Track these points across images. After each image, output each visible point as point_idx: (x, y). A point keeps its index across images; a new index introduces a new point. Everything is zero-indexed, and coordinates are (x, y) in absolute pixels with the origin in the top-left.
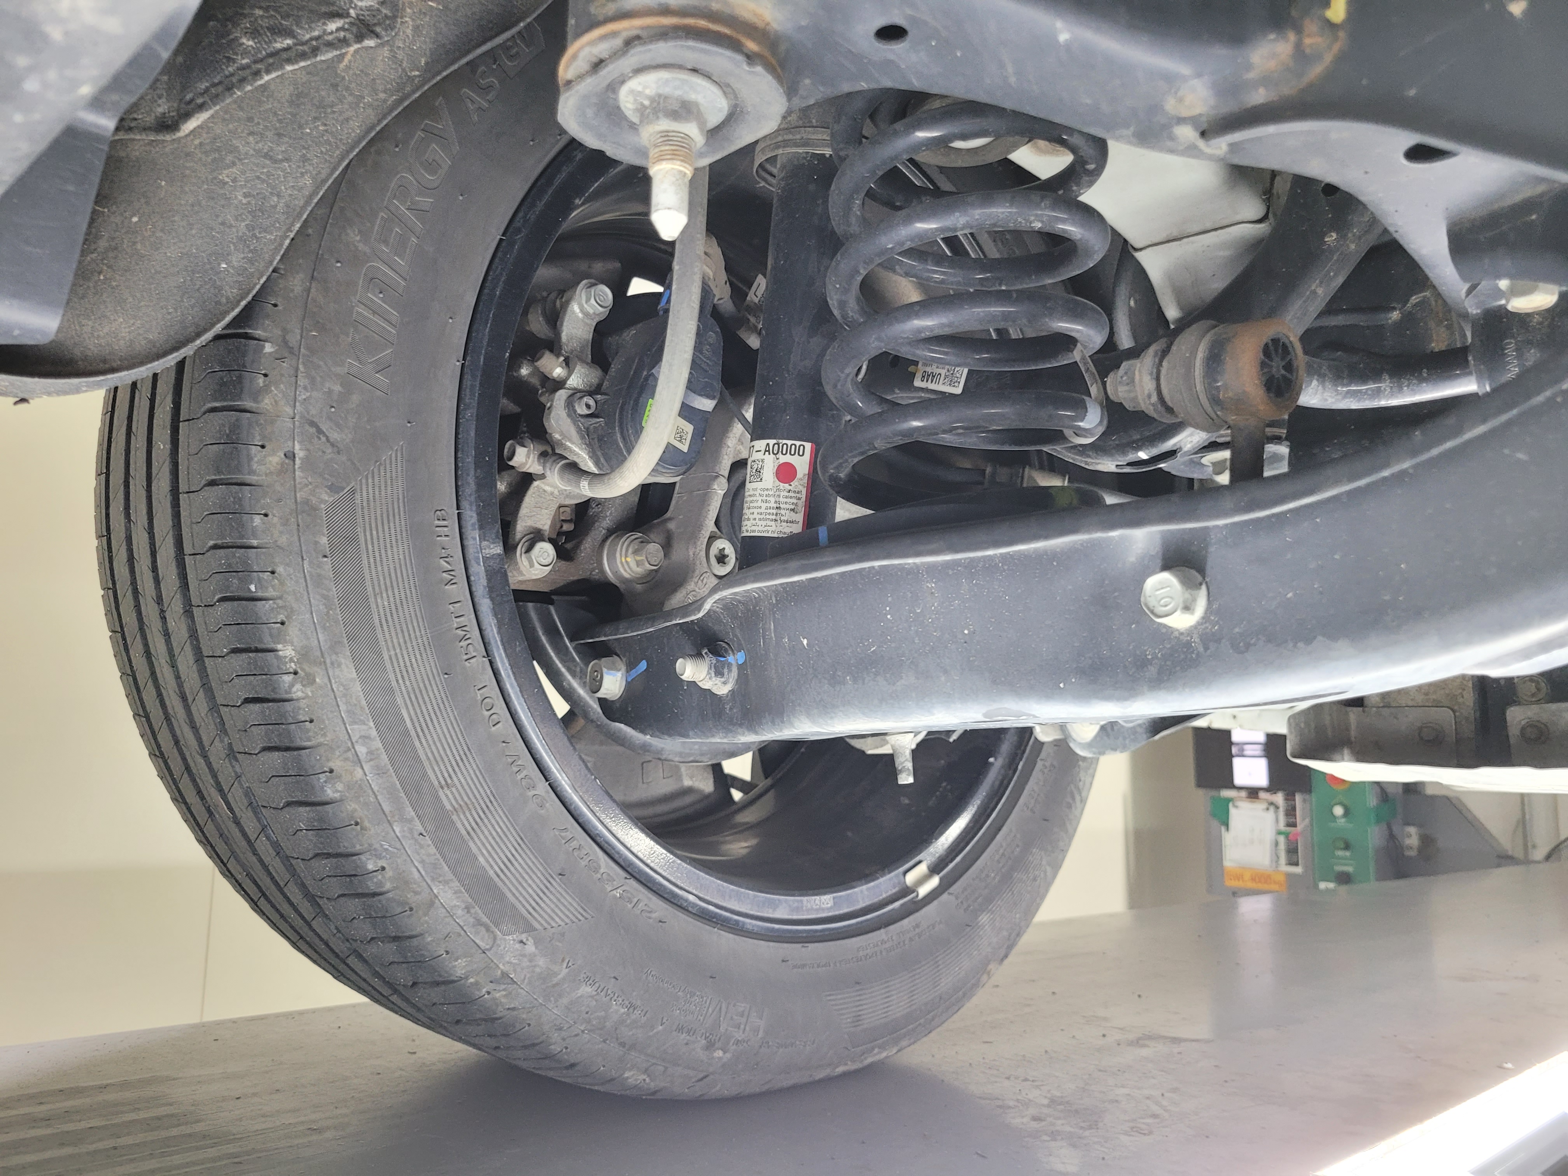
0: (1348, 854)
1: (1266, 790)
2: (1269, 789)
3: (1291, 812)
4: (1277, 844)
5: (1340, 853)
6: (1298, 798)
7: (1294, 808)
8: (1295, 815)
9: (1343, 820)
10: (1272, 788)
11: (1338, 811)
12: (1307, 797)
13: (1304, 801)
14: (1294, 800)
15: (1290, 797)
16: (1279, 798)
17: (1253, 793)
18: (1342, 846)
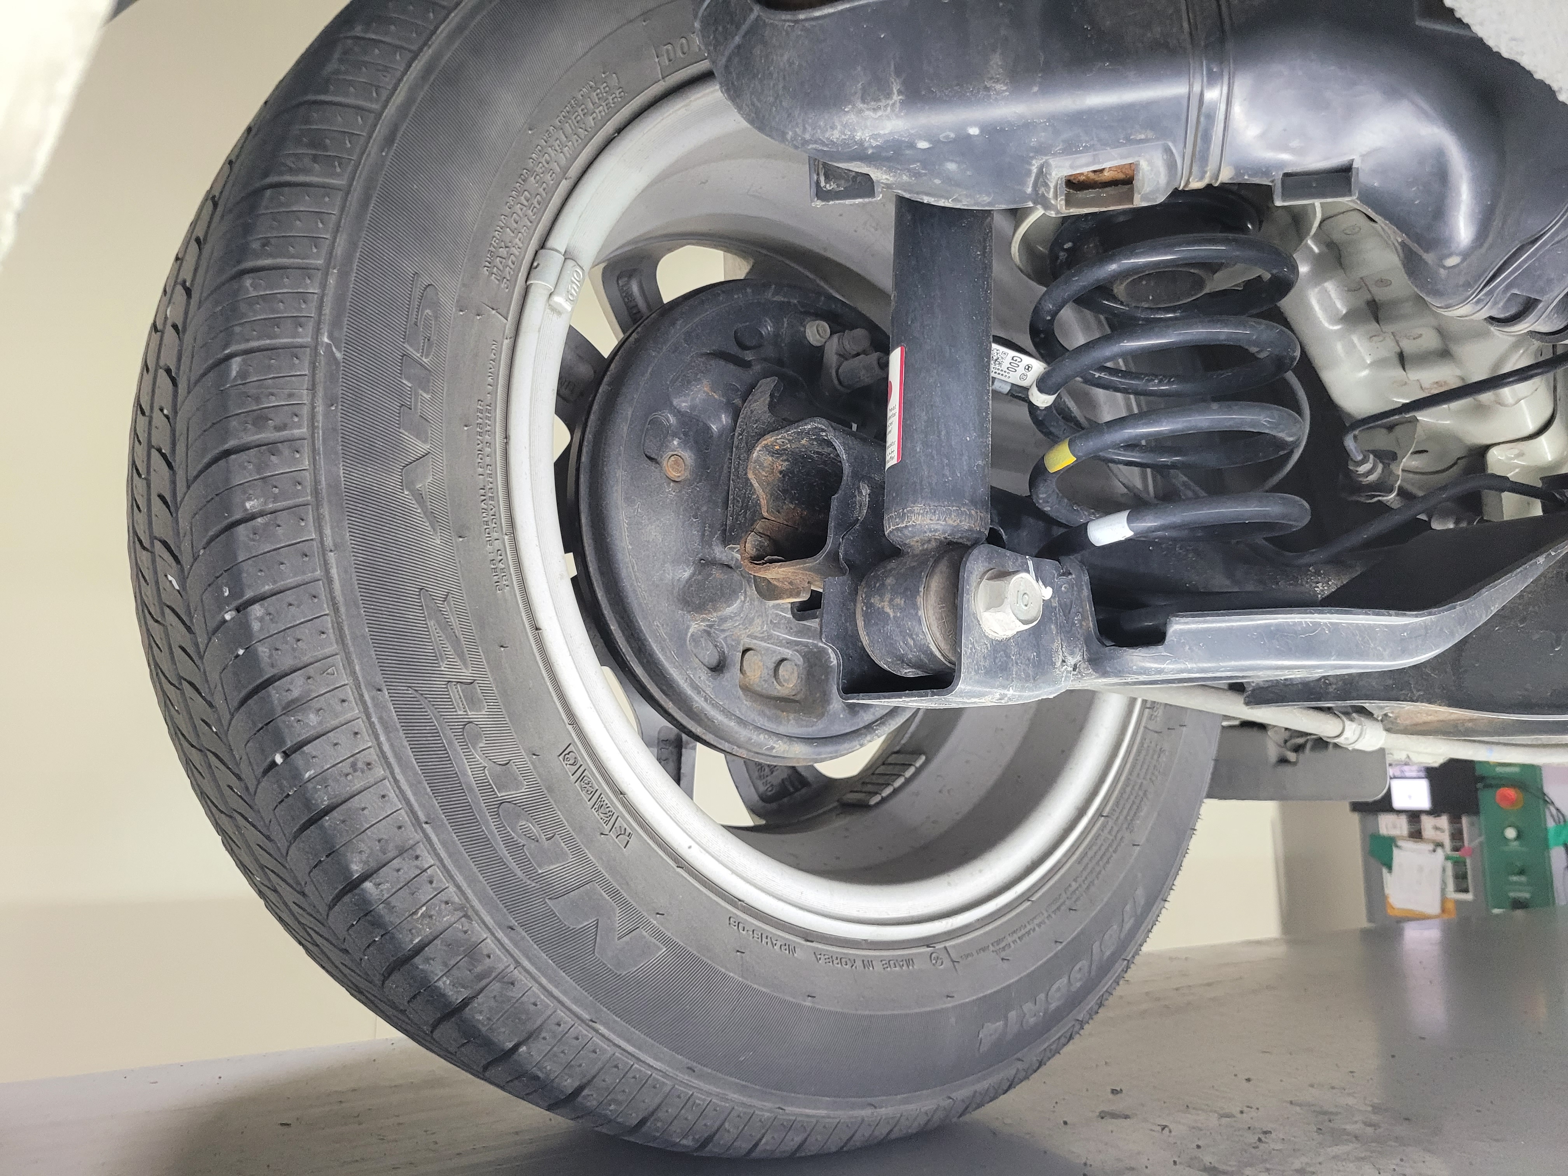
0: (1523, 879)
1: (1429, 813)
2: (1430, 813)
3: (1457, 836)
4: (1444, 870)
5: (1515, 878)
6: (1465, 820)
7: (1460, 832)
8: (1461, 839)
9: (1516, 843)
10: (1434, 811)
11: (1511, 833)
12: (1474, 818)
13: (1472, 824)
14: (1461, 823)
15: (1455, 820)
16: (1443, 821)
17: (1414, 816)
18: (1517, 870)
